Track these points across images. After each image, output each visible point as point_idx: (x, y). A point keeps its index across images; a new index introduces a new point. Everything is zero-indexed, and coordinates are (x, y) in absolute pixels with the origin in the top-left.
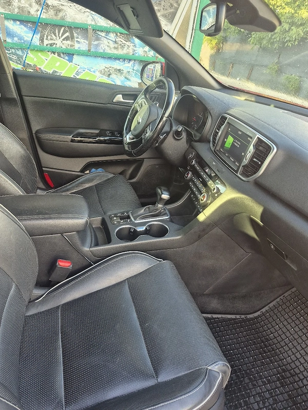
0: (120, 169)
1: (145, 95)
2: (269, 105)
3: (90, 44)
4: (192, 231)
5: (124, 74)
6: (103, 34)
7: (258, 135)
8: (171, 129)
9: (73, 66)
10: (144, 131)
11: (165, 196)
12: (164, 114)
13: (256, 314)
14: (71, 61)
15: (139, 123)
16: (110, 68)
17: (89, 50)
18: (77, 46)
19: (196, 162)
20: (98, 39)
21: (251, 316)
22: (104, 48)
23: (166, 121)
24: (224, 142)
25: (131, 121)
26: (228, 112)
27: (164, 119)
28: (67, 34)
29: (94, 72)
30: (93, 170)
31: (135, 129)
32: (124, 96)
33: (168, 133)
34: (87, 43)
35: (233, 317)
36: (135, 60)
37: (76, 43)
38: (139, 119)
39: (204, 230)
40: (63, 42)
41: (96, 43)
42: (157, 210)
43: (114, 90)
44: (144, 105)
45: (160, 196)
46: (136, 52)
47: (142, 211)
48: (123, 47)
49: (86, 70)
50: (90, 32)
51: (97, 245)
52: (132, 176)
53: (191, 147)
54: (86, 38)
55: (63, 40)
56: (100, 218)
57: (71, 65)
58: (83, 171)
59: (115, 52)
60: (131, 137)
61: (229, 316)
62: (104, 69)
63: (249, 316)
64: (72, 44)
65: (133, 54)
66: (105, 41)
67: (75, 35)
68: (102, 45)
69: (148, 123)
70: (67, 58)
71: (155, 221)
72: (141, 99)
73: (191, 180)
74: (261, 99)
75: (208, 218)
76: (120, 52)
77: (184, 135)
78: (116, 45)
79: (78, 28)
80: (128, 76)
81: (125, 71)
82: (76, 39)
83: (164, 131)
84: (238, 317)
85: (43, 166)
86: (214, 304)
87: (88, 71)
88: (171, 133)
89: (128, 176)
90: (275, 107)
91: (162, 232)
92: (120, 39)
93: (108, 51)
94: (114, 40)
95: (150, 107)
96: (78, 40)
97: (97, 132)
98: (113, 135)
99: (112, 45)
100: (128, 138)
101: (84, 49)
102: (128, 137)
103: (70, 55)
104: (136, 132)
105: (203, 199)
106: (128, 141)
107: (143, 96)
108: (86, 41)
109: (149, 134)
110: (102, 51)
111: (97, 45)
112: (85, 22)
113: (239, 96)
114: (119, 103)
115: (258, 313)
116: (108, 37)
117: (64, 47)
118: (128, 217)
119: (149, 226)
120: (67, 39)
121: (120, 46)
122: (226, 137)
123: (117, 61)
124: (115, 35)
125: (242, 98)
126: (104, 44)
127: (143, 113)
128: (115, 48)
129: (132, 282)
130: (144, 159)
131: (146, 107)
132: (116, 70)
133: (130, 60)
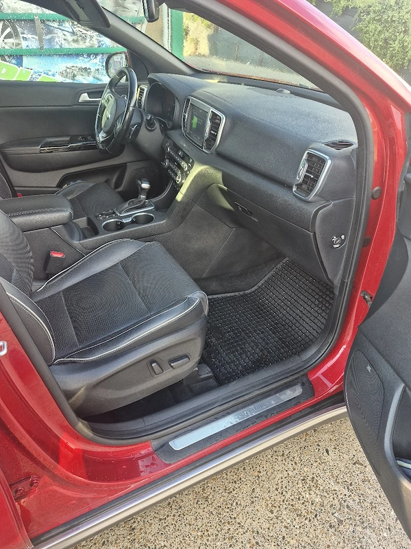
0: (102, 179)
1: (110, 88)
2: (240, 84)
3: (41, 40)
4: (174, 212)
5: (92, 74)
6: (56, 25)
7: (212, 109)
8: (142, 121)
9: (24, 72)
10: (114, 125)
11: (145, 186)
12: (129, 104)
13: (253, 289)
14: (20, 64)
15: (108, 118)
16: (73, 68)
17: (42, 48)
18: (24, 44)
19: (171, 149)
20: (50, 32)
21: (249, 291)
22: (59, 43)
23: (133, 110)
24: (191, 124)
25: (100, 119)
26: (193, 94)
27: (131, 109)
28: (9, 30)
29: (53, 75)
30: (72, 183)
31: (105, 126)
32: (90, 94)
33: (140, 125)
34: (37, 38)
35: (233, 294)
36: (102, 54)
37: (22, 40)
38: (108, 114)
39: (185, 209)
40: (6, 41)
41: (49, 37)
42: (141, 201)
43: (78, 89)
44: (110, 98)
45: (140, 186)
46: (103, 43)
47: (127, 205)
48: (84, 39)
49: (43, 74)
50: (38, 23)
51: (85, 238)
52: (117, 185)
53: (167, 137)
54: (34, 32)
55: (5, 38)
56: (85, 219)
57: (22, 70)
58: (60, 185)
59: (75, 46)
60: (104, 135)
61: (229, 295)
62: (66, 70)
63: (247, 292)
64: (17, 41)
65: (100, 46)
66: (60, 33)
67: (19, 29)
68: (57, 39)
69: (117, 116)
70: (14, 61)
71: (140, 213)
72: (107, 94)
73: (169, 167)
74: (233, 79)
75: (185, 195)
76: (82, 45)
77: (157, 125)
78: (75, 37)
79: (21, 20)
80: (97, 76)
81: (93, 70)
82: (21, 36)
83: (132, 122)
84: (237, 294)
85: (14, 185)
86: (214, 286)
87: (46, 75)
88: (144, 123)
89: (113, 185)
90: (245, 85)
91: (149, 220)
92: (79, 29)
93: (66, 46)
94: (71, 30)
95: (116, 99)
96: (25, 36)
97: (68, 139)
98: (86, 140)
99: (70, 38)
100: (101, 137)
101: (35, 47)
102: (100, 135)
103: (18, 57)
104: (107, 128)
105: (179, 180)
106: (101, 140)
107: (109, 90)
108: (35, 37)
109: (119, 126)
110: (58, 47)
111: (50, 41)
112: (30, 12)
113: (213, 79)
114: (86, 103)
115: (256, 287)
116: (62, 28)
117: (7, 47)
118: (114, 213)
119: (135, 217)
120: (9, 36)
121: (80, 38)
122: (192, 119)
123: (81, 58)
124: (71, 24)
125: (214, 81)
126: (59, 37)
127: (111, 107)
128: (75, 41)
129: (124, 264)
130: (126, 163)
131: (112, 100)
132: (81, 69)
133: (96, 55)
